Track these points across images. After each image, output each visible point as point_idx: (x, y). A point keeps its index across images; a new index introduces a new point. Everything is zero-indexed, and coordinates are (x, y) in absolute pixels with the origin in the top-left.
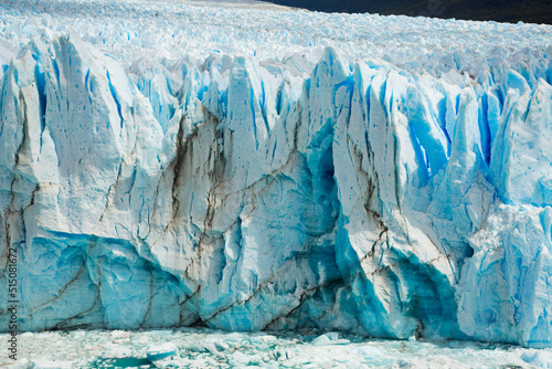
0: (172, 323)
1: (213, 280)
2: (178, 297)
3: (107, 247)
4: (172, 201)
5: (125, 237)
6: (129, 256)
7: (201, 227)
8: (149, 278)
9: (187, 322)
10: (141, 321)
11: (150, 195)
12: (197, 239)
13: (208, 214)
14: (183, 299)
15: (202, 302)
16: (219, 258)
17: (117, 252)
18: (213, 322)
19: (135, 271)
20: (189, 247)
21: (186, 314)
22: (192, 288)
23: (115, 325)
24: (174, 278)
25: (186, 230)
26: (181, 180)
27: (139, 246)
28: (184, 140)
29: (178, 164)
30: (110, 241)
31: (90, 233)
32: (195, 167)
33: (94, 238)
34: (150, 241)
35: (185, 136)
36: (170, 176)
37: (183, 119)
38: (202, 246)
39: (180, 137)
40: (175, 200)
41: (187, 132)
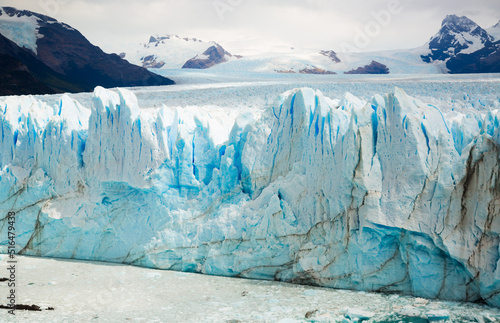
0: (461, 298)
1: (489, 269)
2: (465, 279)
3: (413, 238)
4: (460, 208)
5: (424, 231)
6: (428, 245)
7: (483, 228)
8: (443, 263)
9: (472, 299)
10: (437, 293)
11: (445, 202)
12: (479, 237)
13: (488, 219)
14: (467, 281)
15: (480, 284)
16: (494, 252)
17: (420, 242)
18: (490, 301)
19: (433, 257)
20: (472, 244)
21: (470, 293)
22: (473, 274)
23: (418, 294)
24: (460, 265)
25: (471, 230)
26: (468, 193)
27: (435, 239)
28: (472, 164)
29: (467, 182)
30: (415, 234)
31: (400, 227)
32: (480, 184)
33: (403, 230)
34: (443, 236)
35: (473, 161)
36: (461, 189)
37: (472, 148)
38: (483, 242)
39: (469, 162)
40: (463, 207)
41: (475, 158)
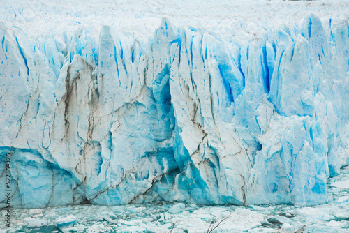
0: (68, 202)
1: (95, 173)
2: (71, 185)
3: (22, 155)
4: (65, 122)
5: (33, 147)
6: (37, 159)
7: (85, 139)
8: (52, 174)
9: (78, 202)
10: (47, 202)
11: (49, 118)
12: (83, 146)
13: (89, 130)
14: (74, 186)
15: (88, 187)
16: (97, 158)
17: (29, 157)
18: (95, 200)
19: (42, 170)
20: (77, 153)
21: (77, 196)
22: (81, 180)
23: (29, 206)
24: (68, 173)
25: (75, 141)
26: (70, 108)
27: (44, 153)
28: (71, 82)
29: (68, 98)
30: (24, 150)
31: (10, 146)
32: (79, 99)
33: (13, 149)
34: (51, 149)
35: (71, 79)
36: (63, 105)
37: (69, 68)
38: (87, 151)
39: (68, 81)
40: (67, 121)
41: (72, 77)
